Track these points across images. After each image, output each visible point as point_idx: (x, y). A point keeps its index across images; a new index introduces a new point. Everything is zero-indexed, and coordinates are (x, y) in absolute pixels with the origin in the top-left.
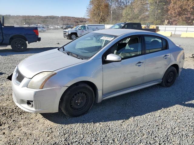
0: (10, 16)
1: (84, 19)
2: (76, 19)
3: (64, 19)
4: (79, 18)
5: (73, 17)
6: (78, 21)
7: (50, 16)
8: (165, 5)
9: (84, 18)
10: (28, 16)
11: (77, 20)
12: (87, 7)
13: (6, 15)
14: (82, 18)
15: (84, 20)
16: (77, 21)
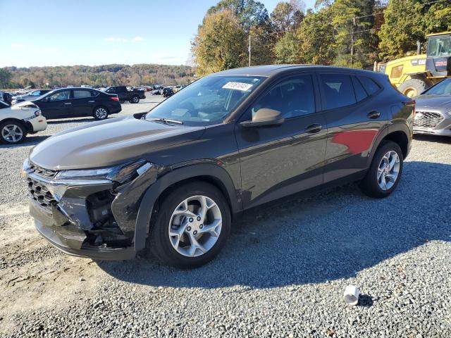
0: (14, 69)
1: (188, 70)
2: (169, 70)
3: (141, 72)
5: (161, 66)
6: (175, 74)
7: (108, 66)
8: (371, 27)
9: (188, 68)
10: (58, 67)
11: (172, 71)
12: (193, 41)
13: (6, 68)
14: (182, 66)
15: (188, 72)
16: (172, 74)
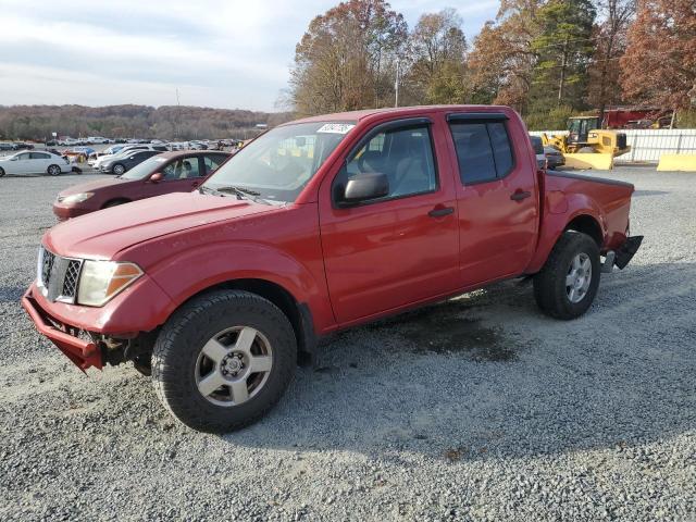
1: (248, 116)
2: (219, 117)
4: (228, 111)
5: (206, 109)
10: (35, 107)
11: (222, 119)
15: (249, 119)
16: (223, 122)
